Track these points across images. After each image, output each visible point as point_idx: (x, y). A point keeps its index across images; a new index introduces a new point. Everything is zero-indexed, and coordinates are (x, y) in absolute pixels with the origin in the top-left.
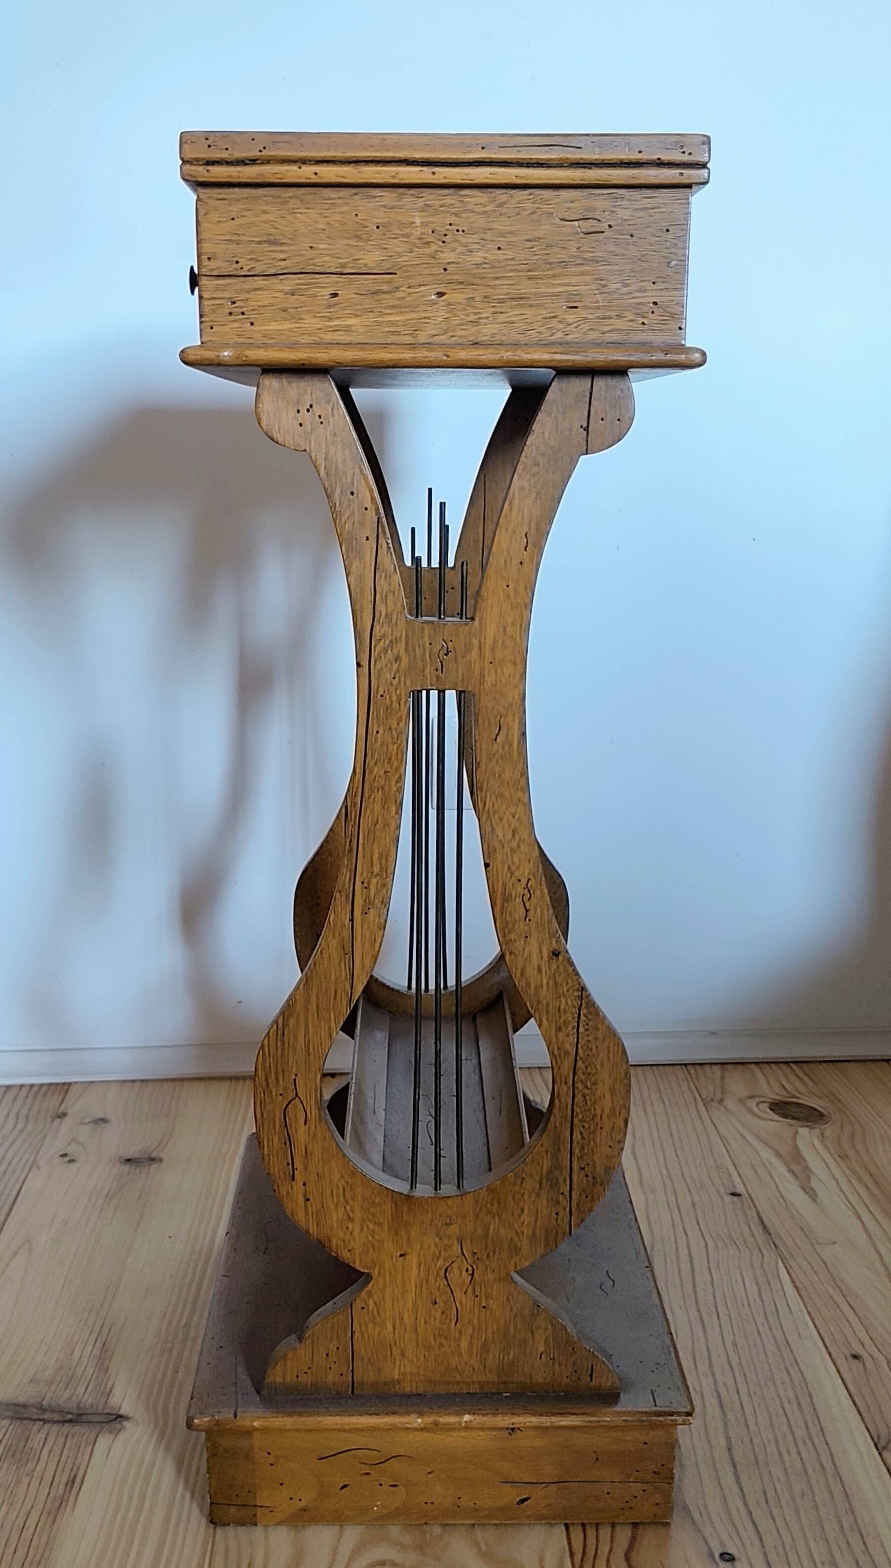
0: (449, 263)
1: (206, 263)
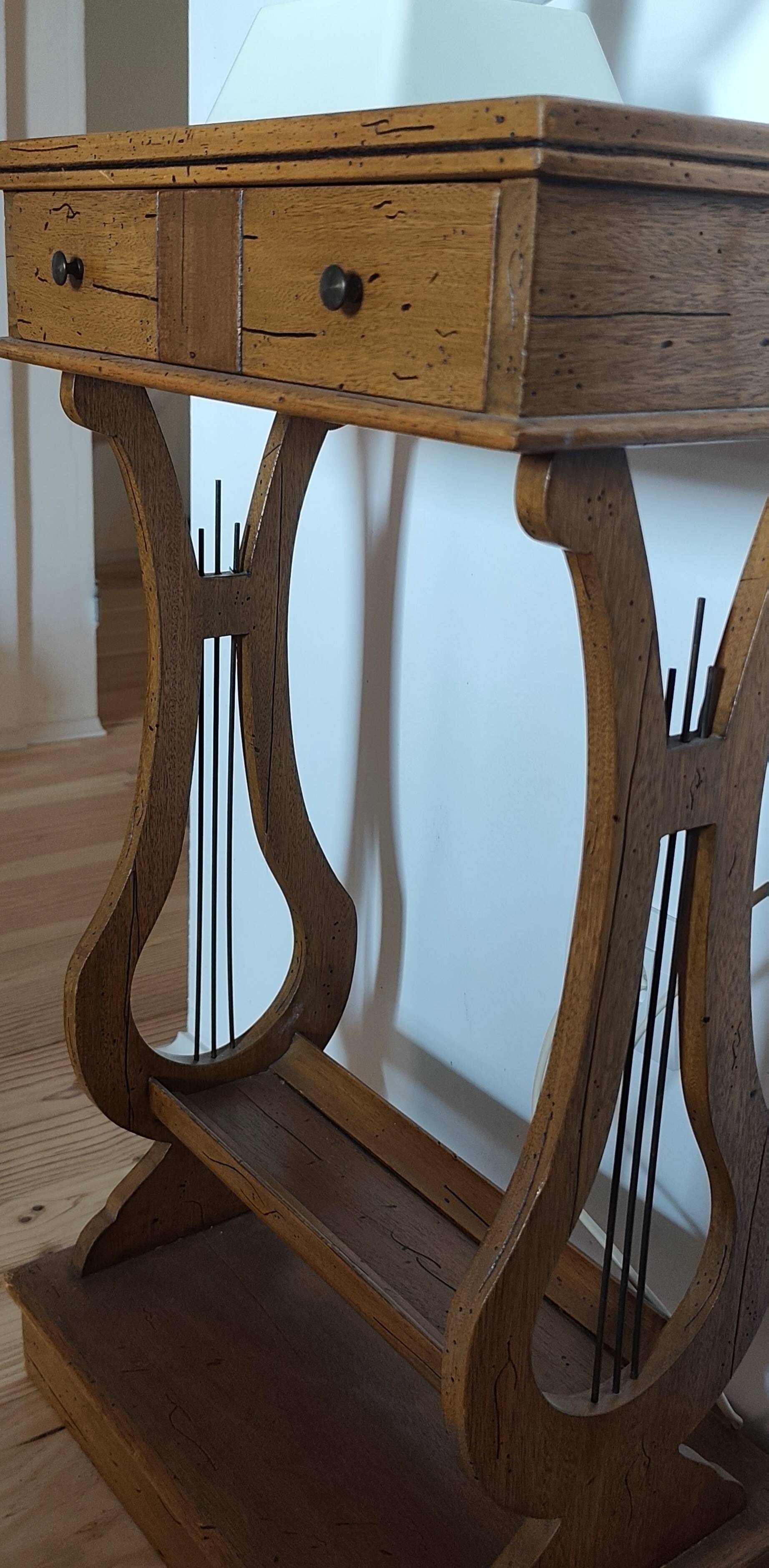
1: (539, 297)
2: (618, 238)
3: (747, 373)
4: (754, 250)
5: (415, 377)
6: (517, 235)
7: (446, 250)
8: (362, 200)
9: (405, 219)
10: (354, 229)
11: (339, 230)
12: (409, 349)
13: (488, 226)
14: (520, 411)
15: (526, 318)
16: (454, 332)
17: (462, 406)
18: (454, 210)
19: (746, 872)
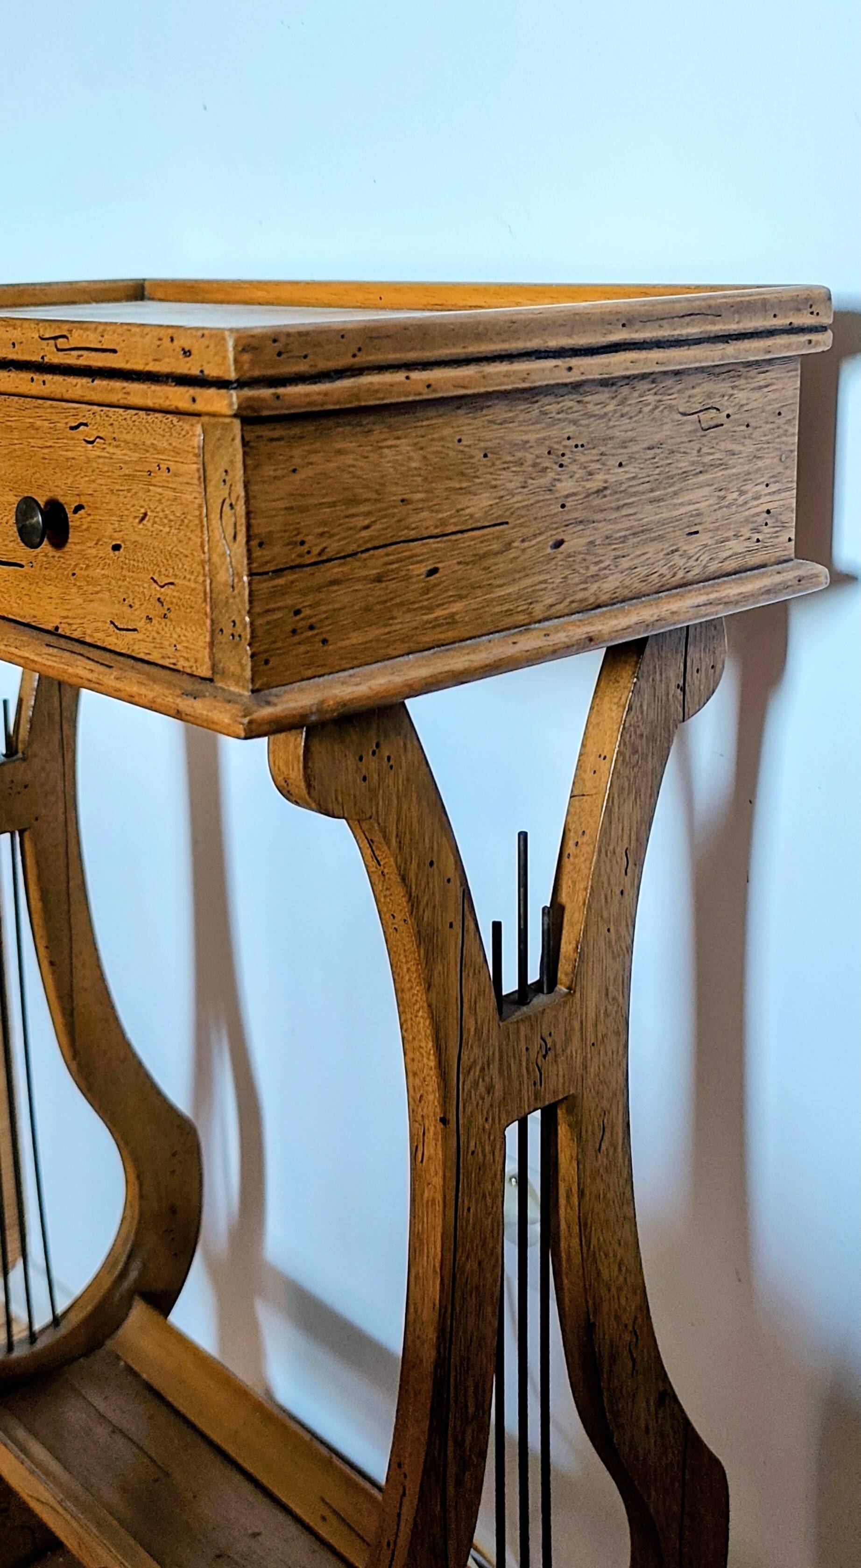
0: (567, 496)
1: (257, 553)
2: (354, 466)
3: (540, 583)
4: (528, 445)
5: (135, 630)
6: (224, 481)
7: (151, 488)
8: (55, 418)
9: (104, 446)
10: (52, 450)
11: (36, 449)
12: (125, 596)
13: (195, 466)
14: (250, 687)
15: (245, 579)
16: (172, 584)
17: (188, 671)
18: (155, 442)
19: (620, 1141)
